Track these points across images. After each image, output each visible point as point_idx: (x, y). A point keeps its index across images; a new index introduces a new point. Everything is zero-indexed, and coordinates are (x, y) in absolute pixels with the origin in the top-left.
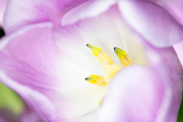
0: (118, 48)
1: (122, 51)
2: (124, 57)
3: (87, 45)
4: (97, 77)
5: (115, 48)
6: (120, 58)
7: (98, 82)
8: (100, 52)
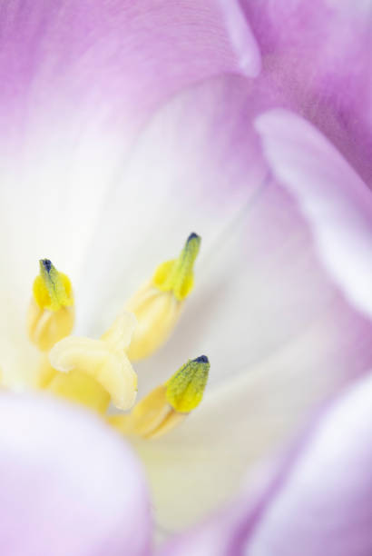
0: (206, 373)
1: (197, 392)
2: (174, 405)
3: (194, 236)
4: (64, 308)
5: (203, 360)
6: (164, 389)
7: (46, 317)
8: (177, 294)
